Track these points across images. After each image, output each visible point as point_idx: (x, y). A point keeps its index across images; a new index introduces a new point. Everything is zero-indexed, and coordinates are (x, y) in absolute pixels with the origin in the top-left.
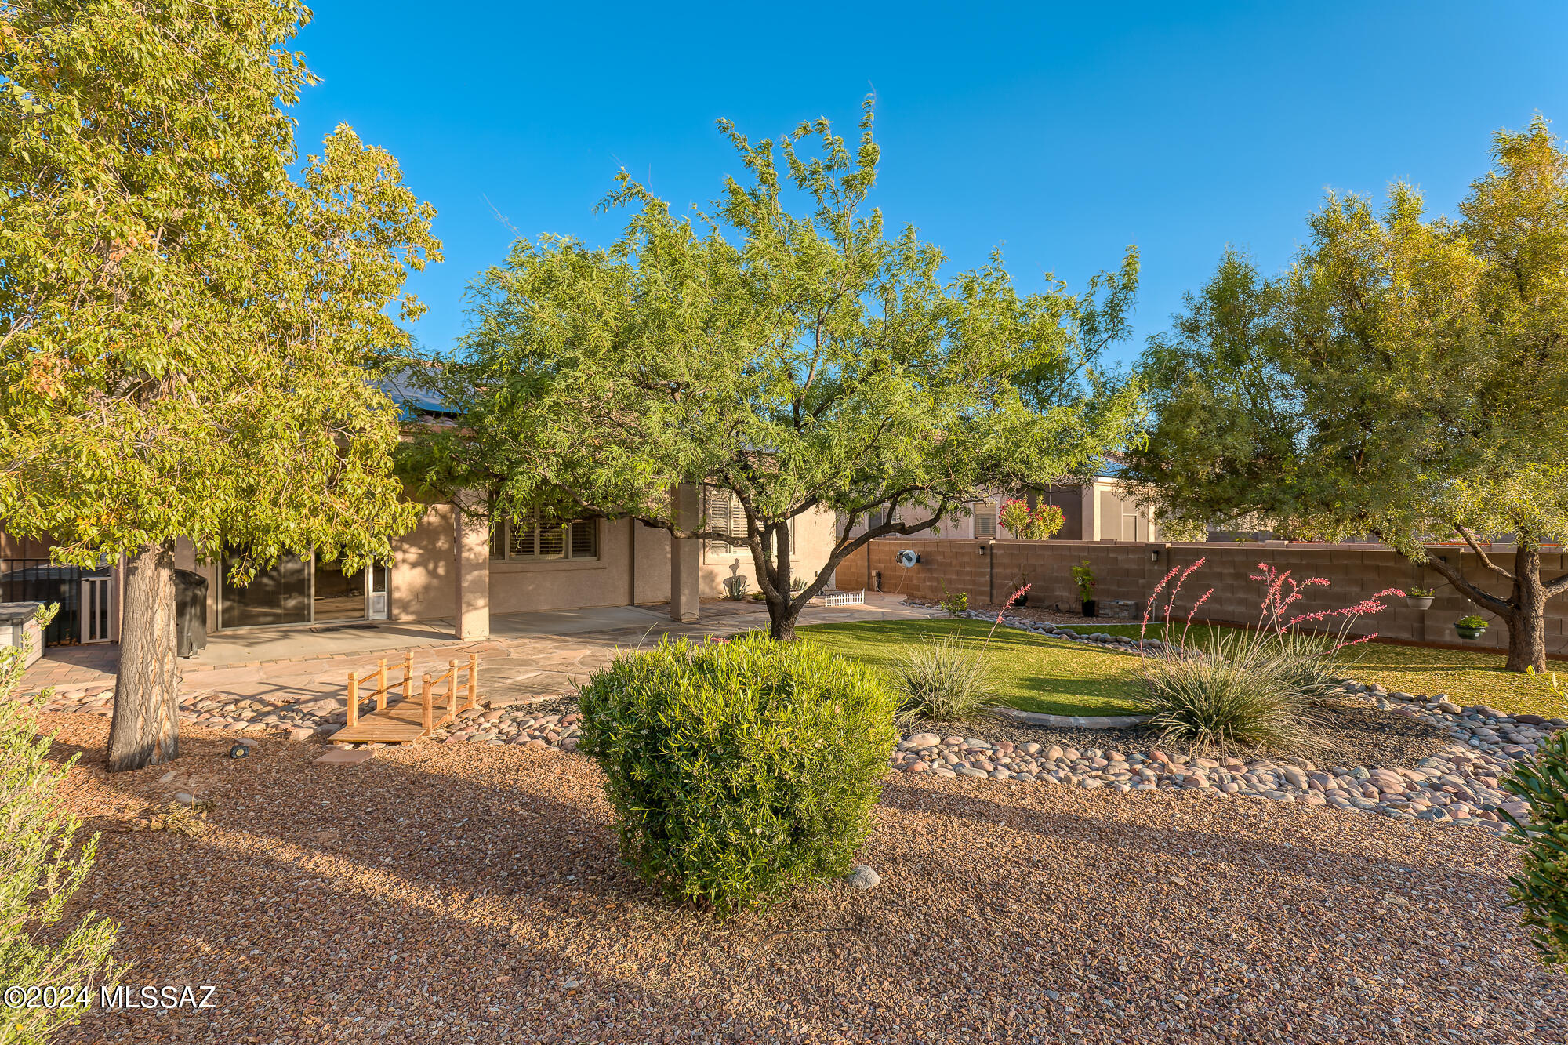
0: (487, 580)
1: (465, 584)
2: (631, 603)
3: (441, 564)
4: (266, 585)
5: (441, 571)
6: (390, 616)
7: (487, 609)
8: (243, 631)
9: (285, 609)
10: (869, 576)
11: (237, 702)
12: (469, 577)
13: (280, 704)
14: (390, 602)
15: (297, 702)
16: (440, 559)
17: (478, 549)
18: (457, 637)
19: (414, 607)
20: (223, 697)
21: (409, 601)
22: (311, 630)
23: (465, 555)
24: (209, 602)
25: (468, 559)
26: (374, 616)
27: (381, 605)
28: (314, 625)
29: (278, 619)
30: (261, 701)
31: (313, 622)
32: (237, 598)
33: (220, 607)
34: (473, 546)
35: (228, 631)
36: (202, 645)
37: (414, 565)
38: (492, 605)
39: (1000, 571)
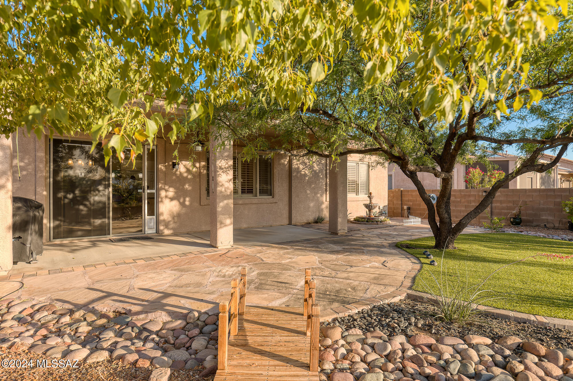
0: (232, 206)
1: (219, 209)
2: (290, 223)
3: (187, 199)
4: (82, 210)
5: (187, 203)
6: (158, 231)
7: (232, 226)
8: (66, 241)
9: (94, 226)
10: (402, 209)
11: (71, 312)
12: (221, 204)
13: (111, 315)
14: (158, 223)
15: (128, 313)
16: (187, 196)
17: (227, 185)
18: (213, 246)
19: (172, 225)
20: (58, 306)
21: (169, 222)
22: (111, 241)
23: (219, 189)
24: (45, 221)
25: (221, 192)
26: (149, 231)
27: (152, 224)
28: (111, 237)
29: (88, 233)
30: (94, 311)
31: (111, 235)
32: (63, 219)
33: (52, 225)
34: (224, 183)
35: (58, 241)
36: (40, 253)
37: (172, 199)
38: (235, 223)
39: (498, 205)
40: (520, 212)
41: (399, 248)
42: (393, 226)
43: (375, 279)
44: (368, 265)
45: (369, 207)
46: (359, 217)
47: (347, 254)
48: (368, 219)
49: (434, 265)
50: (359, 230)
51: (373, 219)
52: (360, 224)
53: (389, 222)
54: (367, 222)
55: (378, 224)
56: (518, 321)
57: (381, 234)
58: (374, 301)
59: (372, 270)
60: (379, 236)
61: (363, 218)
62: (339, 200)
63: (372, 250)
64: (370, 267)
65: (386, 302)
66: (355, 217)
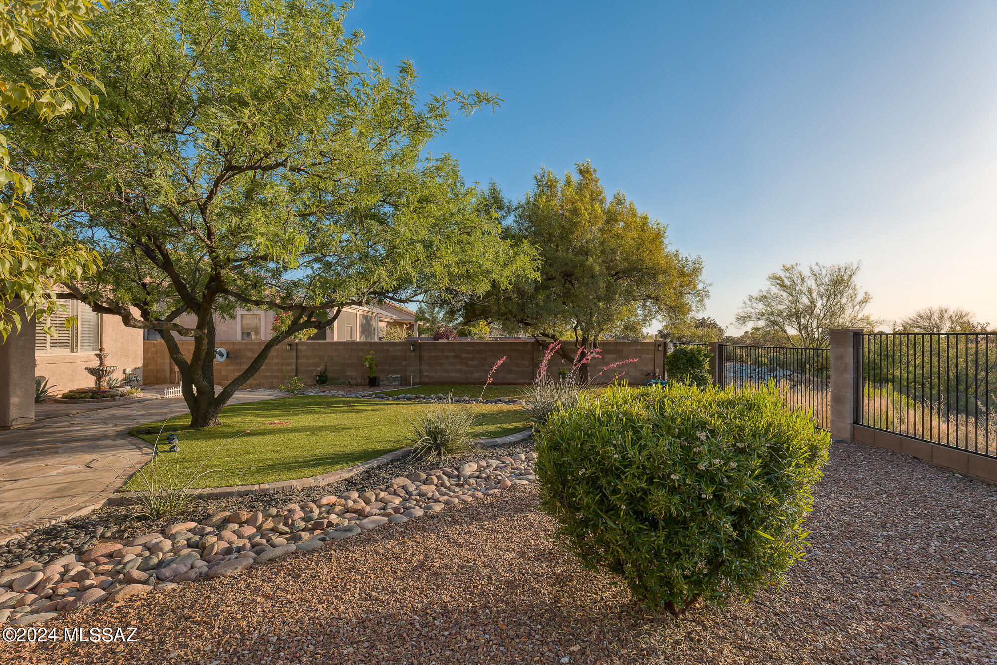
10: (172, 371)
39: (304, 360)
40: (326, 368)
41: (133, 435)
42: (145, 400)
43: (58, 490)
44: (55, 473)
45: (98, 373)
46: (75, 392)
47: (17, 461)
48: (94, 392)
49: (174, 451)
50: (68, 414)
51: (105, 392)
52: (76, 402)
53: (139, 394)
54: (92, 397)
55: (114, 400)
56: (240, 494)
57: (113, 417)
58: (38, 524)
59: (60, 478)
60: (104, 421)
61: (83, 392)
62: (12, 367)
63: (78, 447)
64: (59, 475)
65: (64, 519)
66: (66, 391)
